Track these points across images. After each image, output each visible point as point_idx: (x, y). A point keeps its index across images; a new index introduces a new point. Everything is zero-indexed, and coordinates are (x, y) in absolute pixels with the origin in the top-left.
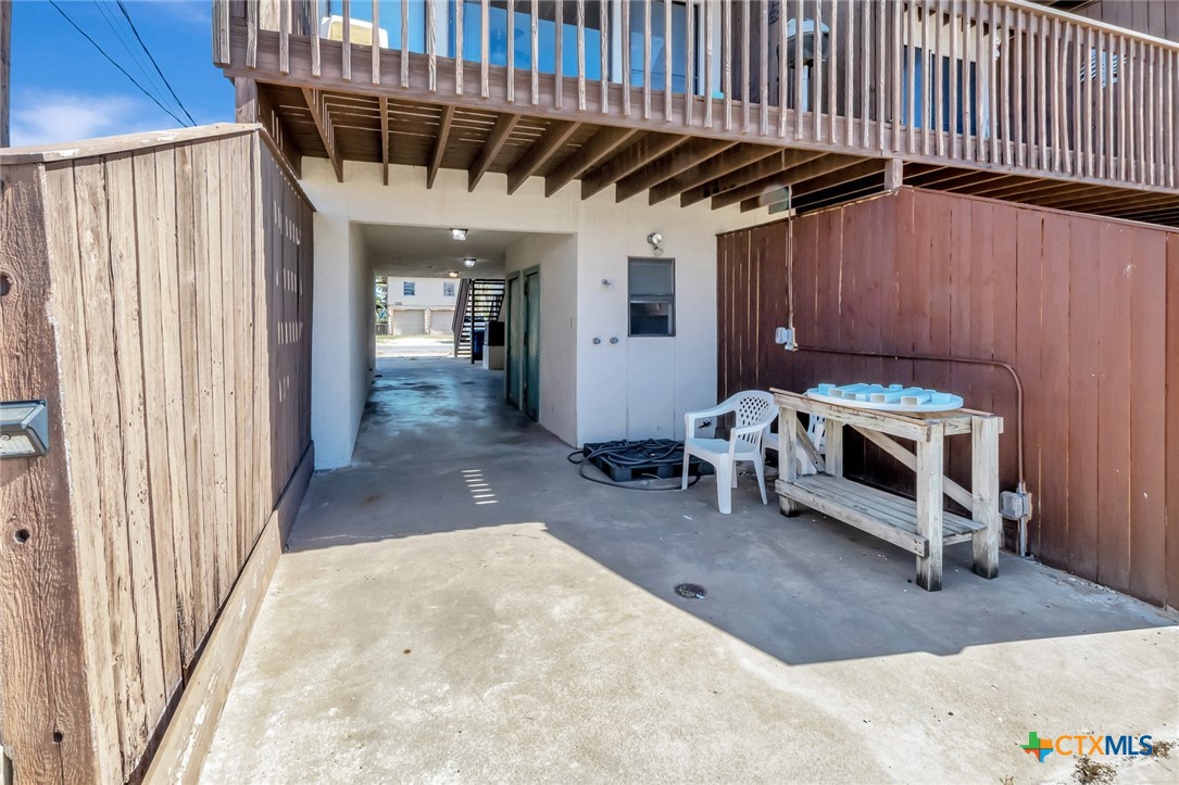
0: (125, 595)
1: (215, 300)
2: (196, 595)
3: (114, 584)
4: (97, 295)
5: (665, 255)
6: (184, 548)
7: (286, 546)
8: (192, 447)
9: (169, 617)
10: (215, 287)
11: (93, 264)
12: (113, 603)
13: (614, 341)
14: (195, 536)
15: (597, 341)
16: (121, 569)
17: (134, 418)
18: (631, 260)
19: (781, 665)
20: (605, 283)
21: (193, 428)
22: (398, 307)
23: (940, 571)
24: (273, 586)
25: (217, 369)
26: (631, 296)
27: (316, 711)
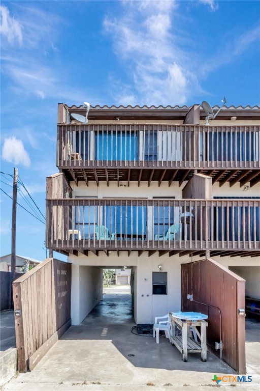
0: (29, 335)
1: (43, 293)
2: (39, 339)
3: (28, 333)
4: (26, 296)
5: (163, 271)
6: (37, 332)
7: (60, 338)
8: (39, 316)
9: (35, 341)
10: (43, 291)
11: (26, 292)
12: (27, 335)
13: (148, 296)
14: (39, 331)
15: (143, 296)
16: (28, 331)
17: (30, 312)
18: (153, 273)
19: (134, 366)
20: (145, 279)
21: (39, 314)
22: (119, 275)
23: (187, 358)
24: (55, 345)
25: (43, 304)
26: (153, 283)
27: (55, 360)
